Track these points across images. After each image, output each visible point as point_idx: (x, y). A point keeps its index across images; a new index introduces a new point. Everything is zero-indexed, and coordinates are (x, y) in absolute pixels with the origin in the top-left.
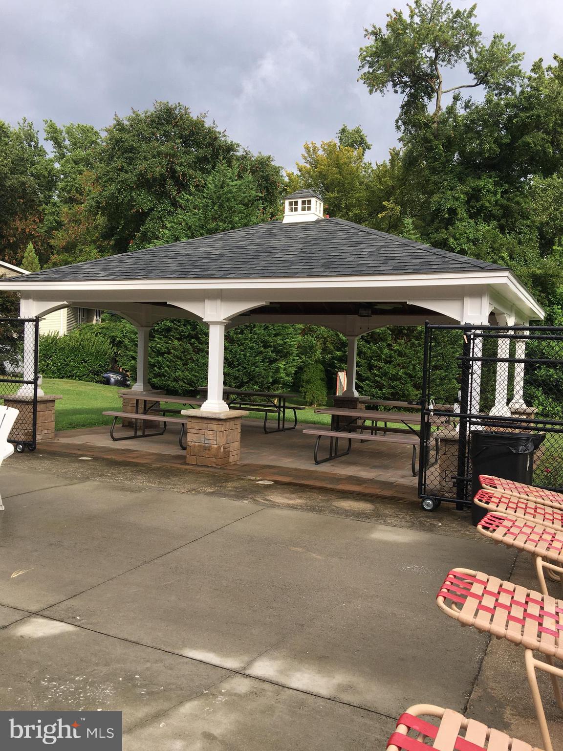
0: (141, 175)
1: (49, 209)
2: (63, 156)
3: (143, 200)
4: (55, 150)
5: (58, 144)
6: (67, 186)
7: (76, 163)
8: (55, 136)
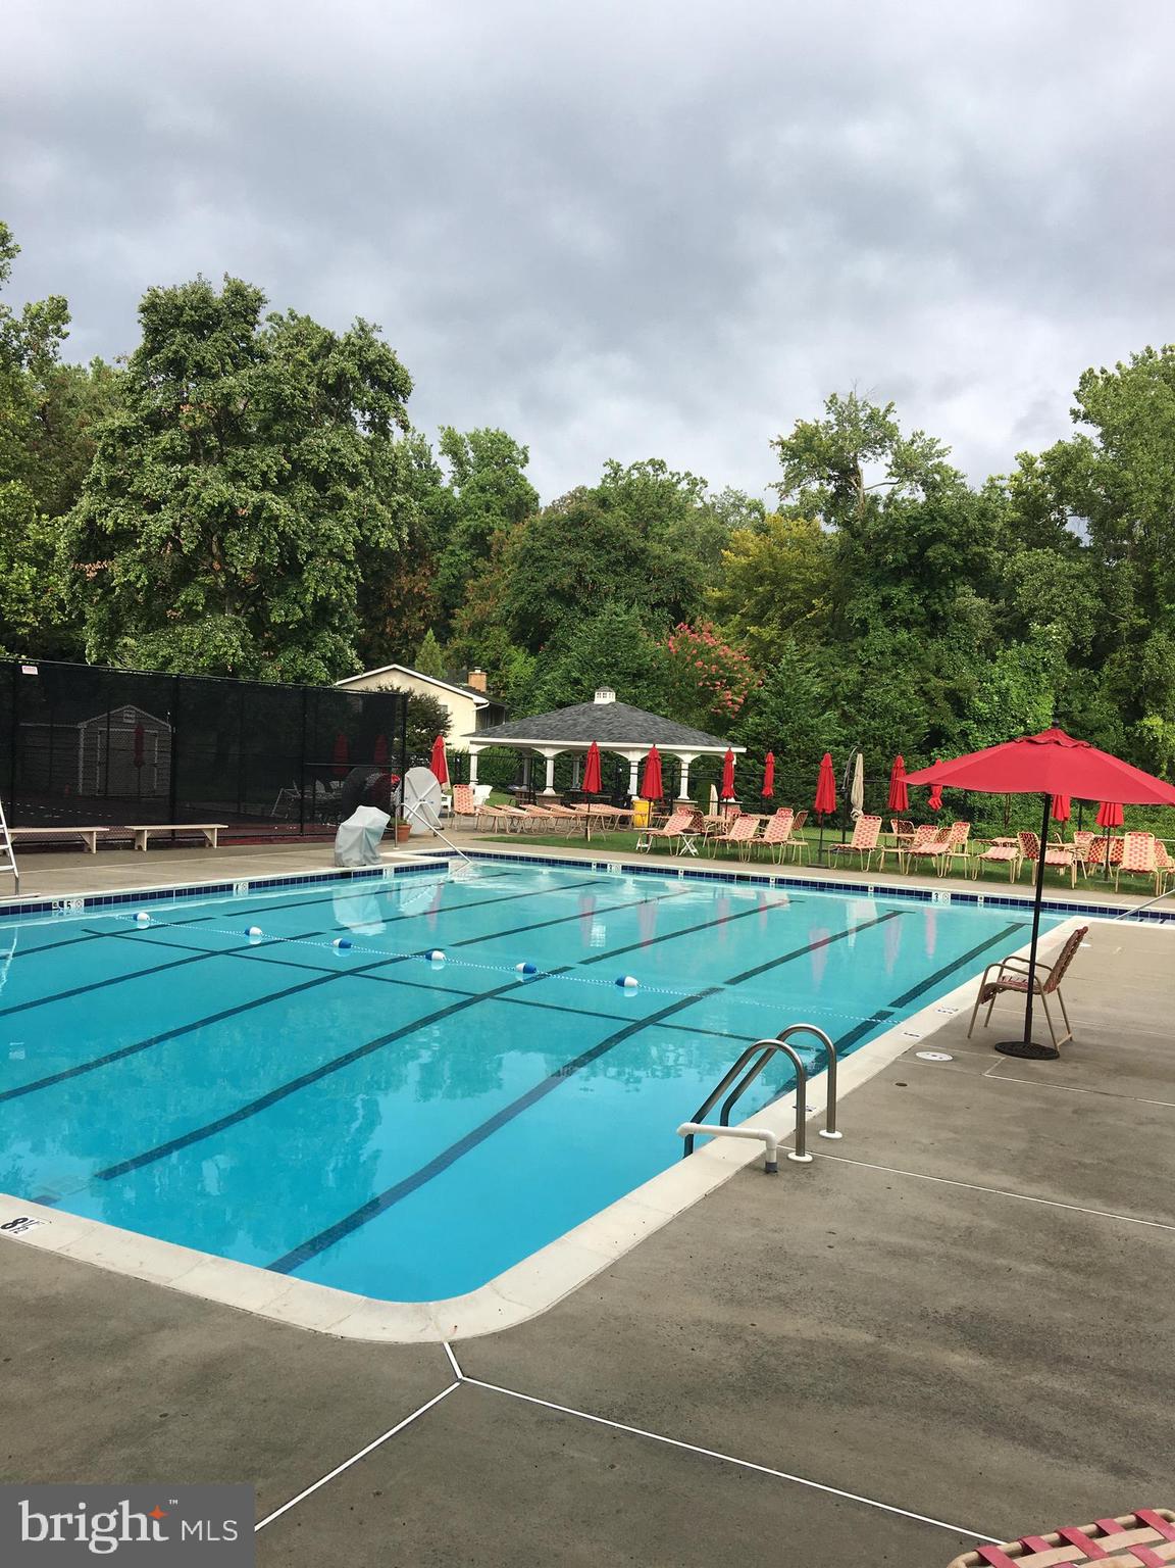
0: (551, 586)
1: (445, 559)
2: (464, 475)
3: (553, 610)
4: (454, 469)
5: (459, 462)
6: (470, 526)
7: (483, 489)
8: (453, 447)
